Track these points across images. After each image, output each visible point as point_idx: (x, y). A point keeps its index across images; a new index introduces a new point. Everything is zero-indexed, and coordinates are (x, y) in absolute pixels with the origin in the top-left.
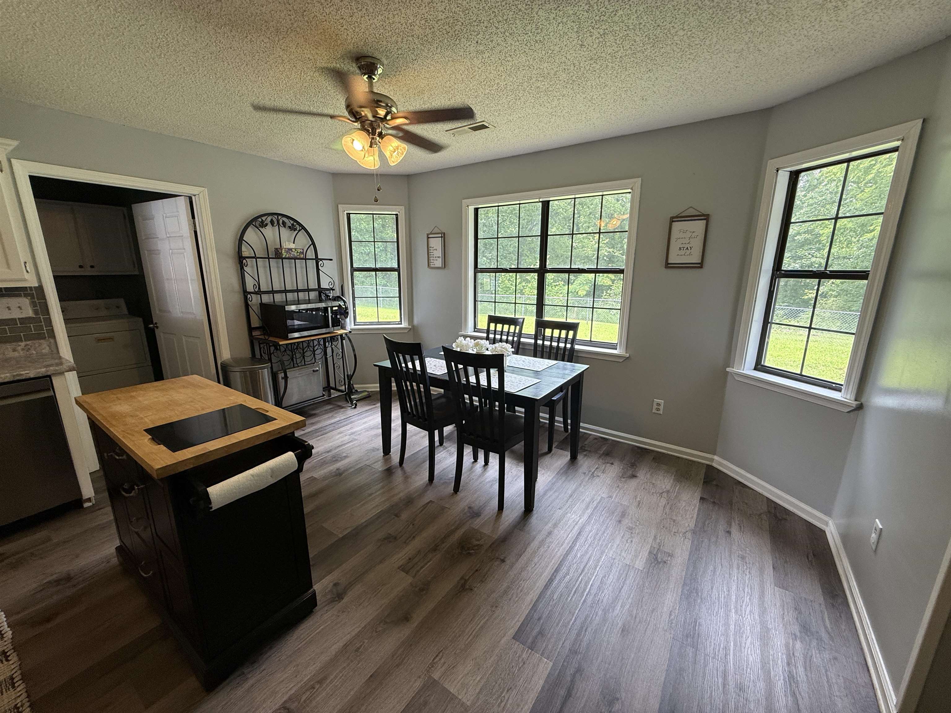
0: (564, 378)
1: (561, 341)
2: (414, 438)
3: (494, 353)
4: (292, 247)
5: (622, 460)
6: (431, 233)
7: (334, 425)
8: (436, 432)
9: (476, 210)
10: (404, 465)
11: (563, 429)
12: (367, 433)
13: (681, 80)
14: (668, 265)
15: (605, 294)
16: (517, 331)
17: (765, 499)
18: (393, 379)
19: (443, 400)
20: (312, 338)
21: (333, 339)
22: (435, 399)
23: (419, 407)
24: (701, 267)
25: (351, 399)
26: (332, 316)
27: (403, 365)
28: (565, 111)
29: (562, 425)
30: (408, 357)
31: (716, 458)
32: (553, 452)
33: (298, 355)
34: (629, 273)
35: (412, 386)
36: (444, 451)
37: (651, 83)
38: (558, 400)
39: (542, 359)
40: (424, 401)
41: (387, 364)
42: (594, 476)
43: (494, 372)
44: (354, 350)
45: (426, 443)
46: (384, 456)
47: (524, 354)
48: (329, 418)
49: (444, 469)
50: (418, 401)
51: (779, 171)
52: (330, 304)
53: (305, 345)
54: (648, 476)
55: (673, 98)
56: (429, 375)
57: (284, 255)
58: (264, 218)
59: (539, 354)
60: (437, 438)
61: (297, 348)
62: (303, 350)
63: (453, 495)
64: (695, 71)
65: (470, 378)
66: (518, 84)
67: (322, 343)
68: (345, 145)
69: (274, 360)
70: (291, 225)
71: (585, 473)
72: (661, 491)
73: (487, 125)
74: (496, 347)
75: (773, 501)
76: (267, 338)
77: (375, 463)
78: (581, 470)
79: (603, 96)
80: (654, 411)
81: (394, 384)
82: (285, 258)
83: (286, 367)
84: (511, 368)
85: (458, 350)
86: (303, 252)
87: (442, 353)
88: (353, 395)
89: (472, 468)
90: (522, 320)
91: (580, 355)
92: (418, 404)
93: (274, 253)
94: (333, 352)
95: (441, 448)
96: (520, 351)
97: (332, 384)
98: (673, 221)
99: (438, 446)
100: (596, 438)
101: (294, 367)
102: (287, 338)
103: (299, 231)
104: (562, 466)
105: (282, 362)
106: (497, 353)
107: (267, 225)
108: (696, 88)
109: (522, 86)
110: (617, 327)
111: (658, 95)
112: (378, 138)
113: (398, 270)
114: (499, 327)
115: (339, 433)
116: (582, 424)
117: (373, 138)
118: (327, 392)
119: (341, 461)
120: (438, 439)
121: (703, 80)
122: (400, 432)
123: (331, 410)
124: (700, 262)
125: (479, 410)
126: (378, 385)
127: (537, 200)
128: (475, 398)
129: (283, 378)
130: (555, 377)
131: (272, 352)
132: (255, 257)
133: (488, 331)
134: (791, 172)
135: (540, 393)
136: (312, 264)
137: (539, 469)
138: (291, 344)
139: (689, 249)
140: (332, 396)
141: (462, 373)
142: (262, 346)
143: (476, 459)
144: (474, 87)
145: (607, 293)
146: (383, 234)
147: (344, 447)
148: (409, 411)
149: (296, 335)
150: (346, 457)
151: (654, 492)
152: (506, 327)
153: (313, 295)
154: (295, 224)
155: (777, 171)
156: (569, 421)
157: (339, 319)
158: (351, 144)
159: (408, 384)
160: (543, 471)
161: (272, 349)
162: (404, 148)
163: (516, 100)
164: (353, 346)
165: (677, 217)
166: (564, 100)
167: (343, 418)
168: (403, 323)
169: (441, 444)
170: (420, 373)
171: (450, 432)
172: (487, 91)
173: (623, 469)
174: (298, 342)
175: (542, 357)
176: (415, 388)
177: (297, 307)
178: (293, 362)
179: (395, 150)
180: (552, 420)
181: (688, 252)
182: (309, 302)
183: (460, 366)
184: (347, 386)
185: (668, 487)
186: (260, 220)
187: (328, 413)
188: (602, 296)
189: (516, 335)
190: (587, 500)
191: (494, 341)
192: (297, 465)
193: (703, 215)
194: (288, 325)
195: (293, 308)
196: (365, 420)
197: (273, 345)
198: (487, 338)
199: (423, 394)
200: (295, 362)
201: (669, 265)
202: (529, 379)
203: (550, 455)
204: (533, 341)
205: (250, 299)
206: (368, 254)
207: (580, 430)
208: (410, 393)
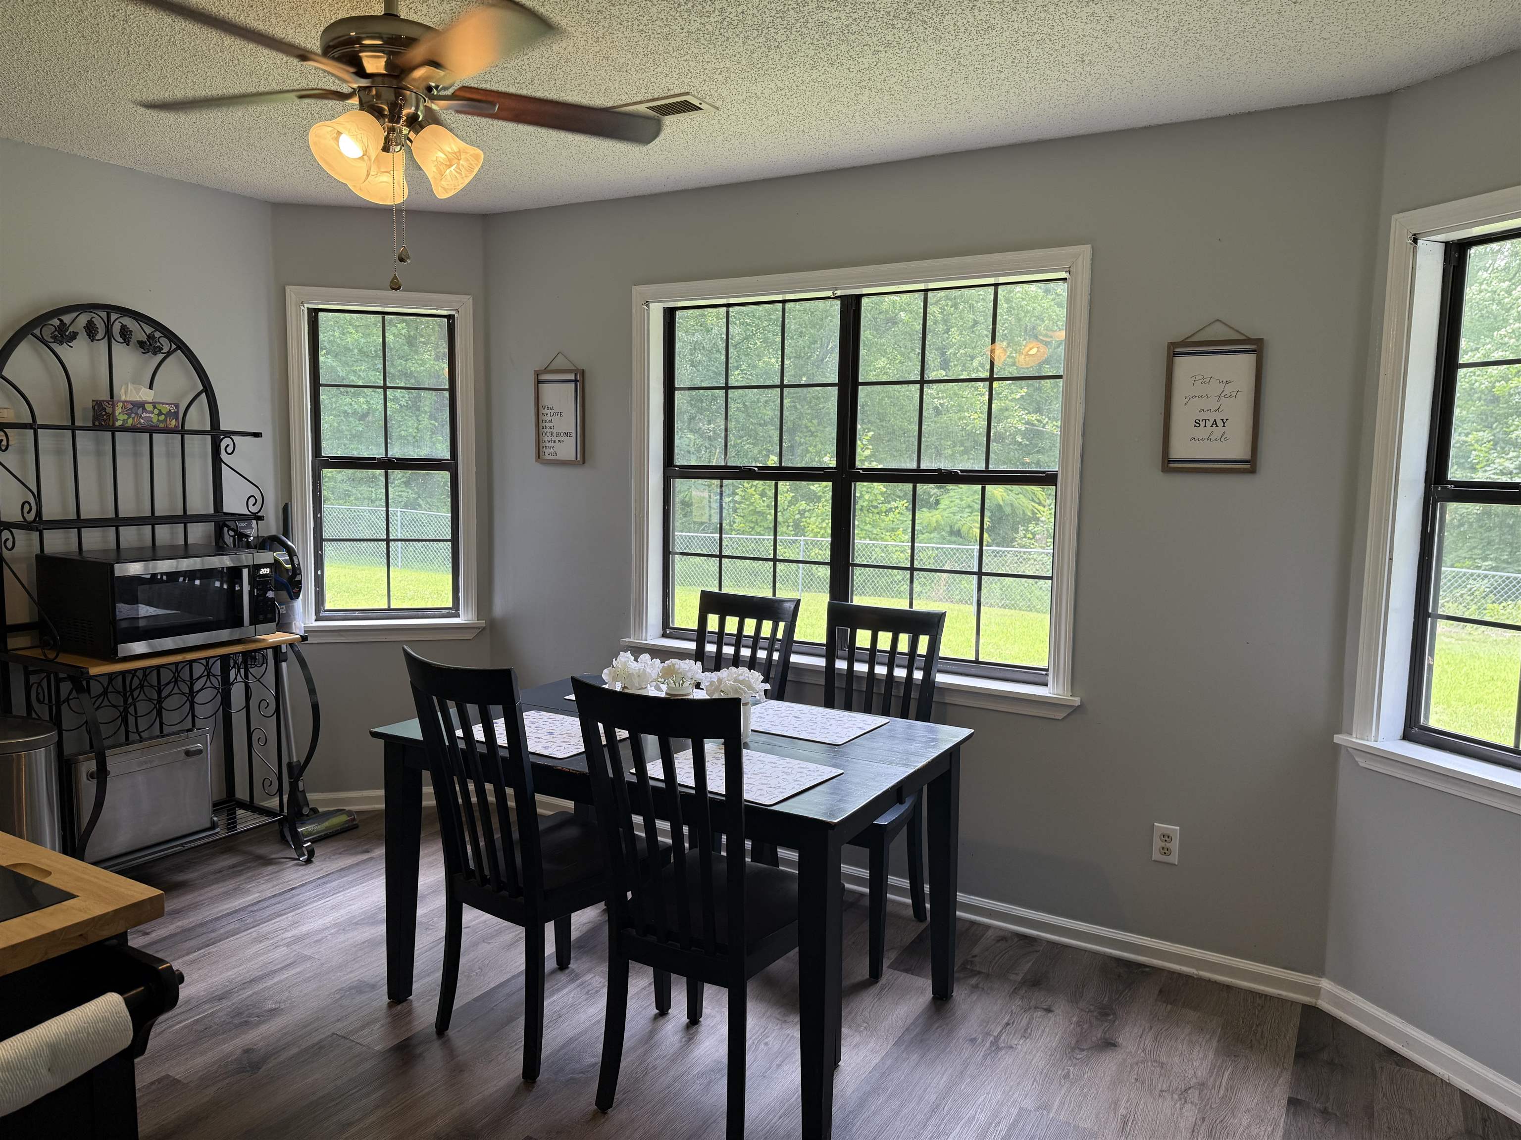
0: (906, 765)
1: (897, 662)
2: (485, 948)
3: (715, 696)
4: (145, 398)
5: (1075, 997)
6: (546, 371)
7: (238, 916)
8: (550, 929)
9: (670, 315)
10: (451, 1032)
11: (910, 912)
12: (342, 938)
13: (1171, 25)
14: (1169, 465)
15: (1021, 533)
16: (780, 635)
17: (1457, 1098)
18: (426, 775)
19: (572, 832)
20: (190, 656)
21: (250, 658)
22: (551, 830)
23: (500, 855)
24: (1253, 471)
25: (296, 837)
26: (251, 593)
27: (459, 733)
28: (894, 80)
29: (909, 901)
30: (472, 710)
31: (1325, 984)
32: (883, 980)
33: (143, 707)
34: (1070, 482)
35: (481, 792)
36: (572, 986)
37: (1099, 27)
38: (895, 826)
39: (846, 713)
40: (516, 835)
41: (412, 729)
42: (999, 1049)
43: (714, 749)
44: (312, 691)
45: (518, 961)
46: (390, 1006)
47: (799, 699)
48: (228, 895)
49: (571, 1040)
50: (497, 836)
51: (1420, 242)
52: (246, 558)
53: (166, 676)
54: (1148, 1041)
55: (1156, 61)
56: (532, 759)
57: (121, 418)
58: (67, 319)
59: (839, 697)
60: (550, 948)
61: (141, 686)
62: (159, 692)
63: (594, 1117)
64: (1201, 7)
65: (649, 766)
66: (774, 13)
67: (217, 669)
68: (315, 144)
69: (68, 719)
70: (145, 339)
71: (973, 1041)
72: (1183, 1086)
73: (696, 102)
74: (720, 680)
75: (1476, 1101)
76: (51, 655)
77: (363, 1027)
78: (963, 1032)
79: (985, 50)
80: (1156, 856)
81: (428, 790)
82: (124, 429)
83: (106, 743)
84: (764, 738)
85: (618, 687)
86: (176, 414)
87: (572, 697)
88: (303, 824)
89: (652, 1034)
90: (792, 606)
91: (948, 700)
92: (499, 844)
93: (91, 414)
94: (248, 698)
95: (562, 977)
96: (789, 688)
97: (241, 793)
98: (1175, 354)
99: (553, 972)
100: (1005, 937)
101: (128, 742)
102: (112, 657)
103: (169, 354)
104: (909, 1021)
105: (92, 728)
106: (723, 696)
107: (74, 336)
108: (1208, 43)
109: (782, 19)
110: (1043, 622)
111: (1118, 54)
112: (405, 130)
113: (450, 465)
114: (732, 624)
115: (259, 940)
116: (961, 897)
117: (392, 130)
118: (224, 816)
119: (258, 1024)
120: (554, 949)
121: (1222, 27)
122: (443, 933)
123: (234, 871)
124: (1248, 456)
125: (672, 861)
126: (382, 792)
127: (829, 294)
128: (663, 825)
129: (91, 776)
130: (882, 761)
131: (63, 697)
132: (33, 426)
133: (701, 635)
134: (1447, 244)
135: (842, 805)
136: (198, 447)
137: (844, 1030)
138: (123, 673)
139: (1220, 423)
140: (240, 828)
141: (626, 753)
142: (33, 679)
143: (663, 1006)
144: (662, 16)
145: (1027, 530)
146: (409, 364)
147: (270, 983)
148: (472, 865)
149: (139, 647)
150: (274, 1012)
151: (1165, 1087)
152: (750, 625)
153: (198, 533)
154: (157, 334)
155: (1415, 241)
156: (927, 888)
157: (272, 600)
158: (333, 143)
159: (471, 787)
160: (857, 1039)
161: (66, 687)
162: (476, 157)
163: (769, 48)
164: (309, 681)
165: (1184, 343)
166: (889, 54)
167: (268, 894)
168: (461, 612)
169: (563, 962)
170: (505, 754)
171: (590, 926)
172: (696, 25)
173: (1078, 1024)
174: (144, 669)
175: (848, 707)
176: (491, 799)
177: (146, 568)
178: (127, 725)
179: (450, 160)
180: (878, 883)
181: (1218, 431)
182: (186, 552)
183: (622, 734)
184: (285, 798)
185: (1202, 1073)
186: (56, 322)
187: (223, 879)
188: (1013, 540)
189: (777, 646)
190: (982, 1117)
191: (717, 663)
192: (131, 1034)
193: (1248, 341)
194: (119, 616)
195: (135, 569)
196: (340, 897)
197: (71, 678)
198: (699, 655)
199: (513, 817)
200: (132, 728)
201: (1172, 465)
202: (812, 766)
203: (875, 989)
204: (821, 662)
205: (9, 544)
206: (363, 417)
207: (959, 913)
208: (477, 814)
